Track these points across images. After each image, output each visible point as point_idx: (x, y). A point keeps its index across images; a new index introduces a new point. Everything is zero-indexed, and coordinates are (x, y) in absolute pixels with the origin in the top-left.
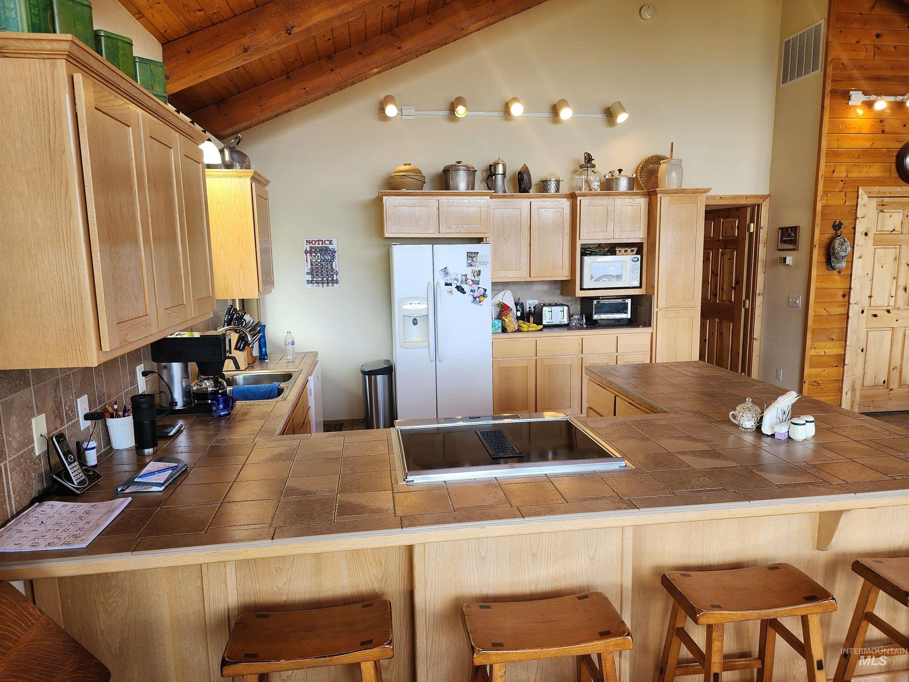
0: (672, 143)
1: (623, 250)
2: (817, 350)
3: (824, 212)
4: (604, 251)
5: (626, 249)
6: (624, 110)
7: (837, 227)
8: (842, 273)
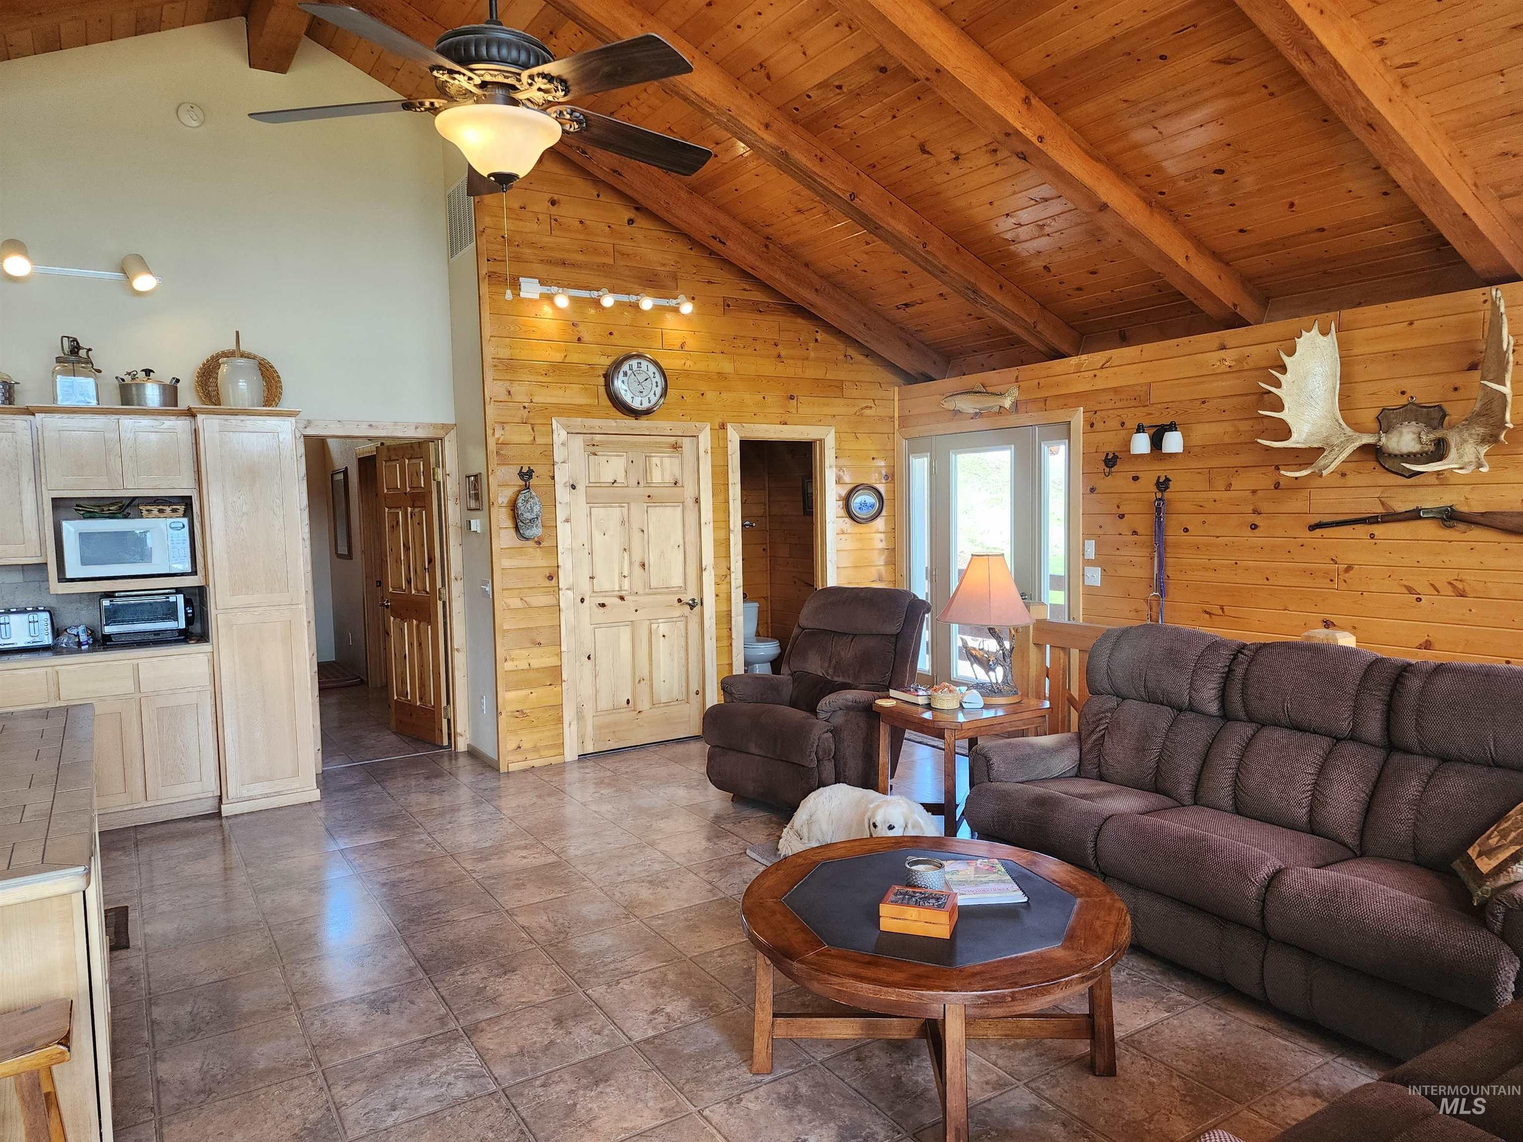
0: (237, 333)
1: (155, 509)
2: (515, 663)
3: (501, 452)
4: (109, 510)
5: (161, 507)
6: (147, 269)
7: (526, 475)
8: (543, 544)
